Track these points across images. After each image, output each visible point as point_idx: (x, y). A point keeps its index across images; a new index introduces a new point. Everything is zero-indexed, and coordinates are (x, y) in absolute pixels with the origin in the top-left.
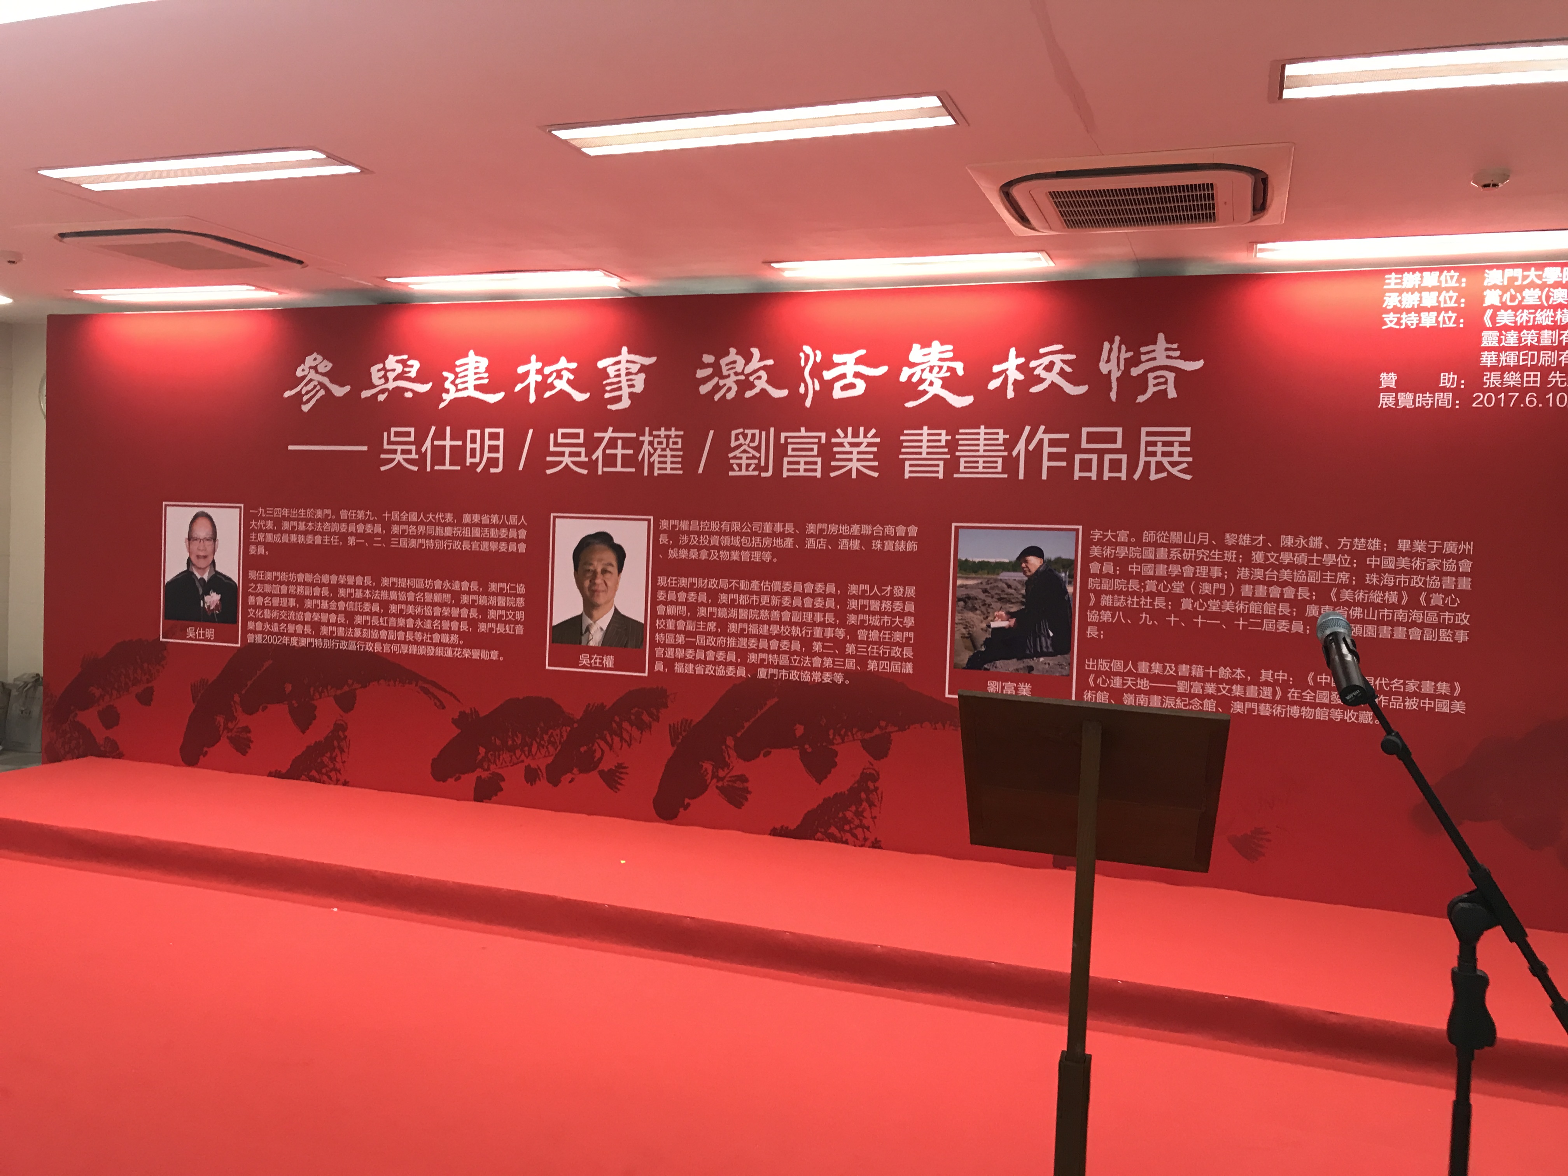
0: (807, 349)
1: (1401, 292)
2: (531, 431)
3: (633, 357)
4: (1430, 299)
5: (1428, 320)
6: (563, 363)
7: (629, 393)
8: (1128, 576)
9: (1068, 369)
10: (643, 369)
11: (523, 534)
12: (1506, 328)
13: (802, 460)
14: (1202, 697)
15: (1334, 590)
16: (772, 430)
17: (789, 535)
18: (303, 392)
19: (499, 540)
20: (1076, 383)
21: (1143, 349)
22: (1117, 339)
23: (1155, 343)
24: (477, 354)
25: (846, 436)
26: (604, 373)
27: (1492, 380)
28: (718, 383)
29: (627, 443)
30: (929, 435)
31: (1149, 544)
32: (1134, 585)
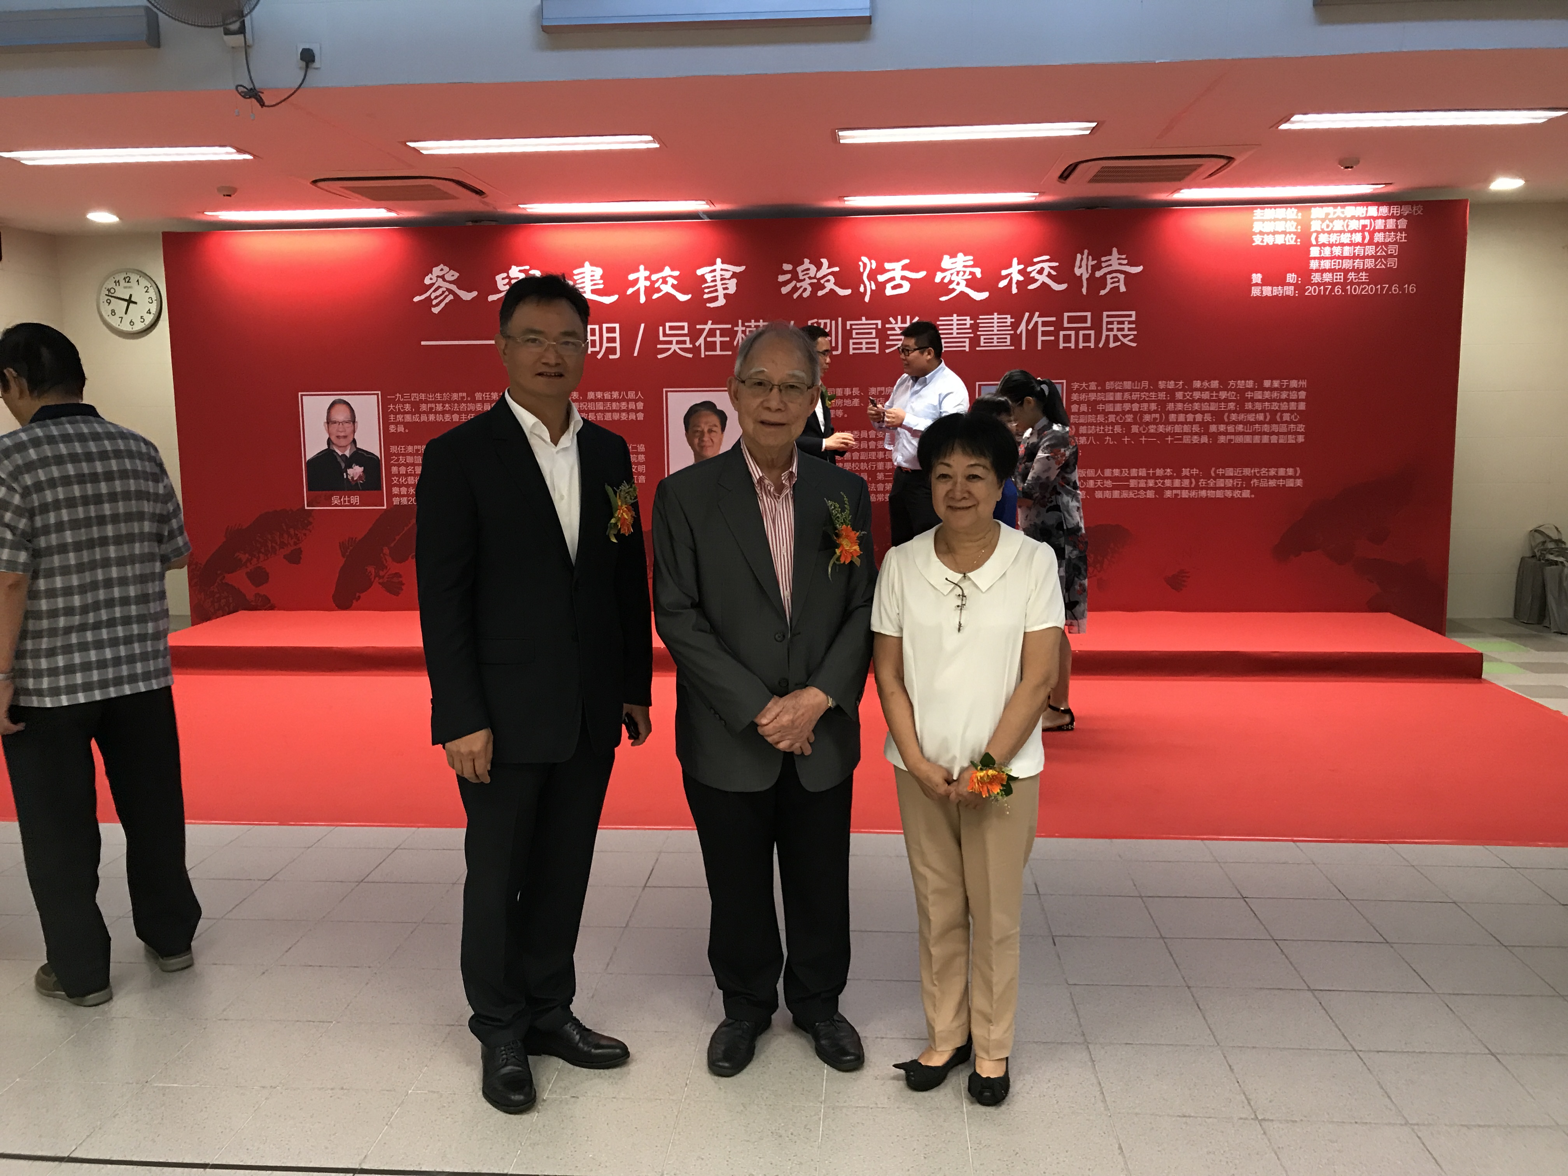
0: (865, 259)
1: (1263, 221)
2: (643, 326)
3: (726, 266)
4: (1280, 227)
5: (1280, 240)
6: (667, 271)
7: (724, 294)
8: (1096, 412)
9: (1054, 273)
10: (734, 275)
11: (640, 405)
12: (1324, 245)
13: (864, 341)
14: (1145, 489)
15: (1226, 414)
16: (840, 319)
17: (856, 397)
18: (432, 297)
19: (620, 411)
20: (1059, 283)
21: (1103, 259)
22: (1086, 252)
23: (1110, 254)
24: (592, 264)
25: (897, 323)
26: (703, 279)
27: (1316, 278)
28: (796, 285)
29: (723, 333)
30: (958, 320)
31: (1110, 391)
32: (1101, 418)
